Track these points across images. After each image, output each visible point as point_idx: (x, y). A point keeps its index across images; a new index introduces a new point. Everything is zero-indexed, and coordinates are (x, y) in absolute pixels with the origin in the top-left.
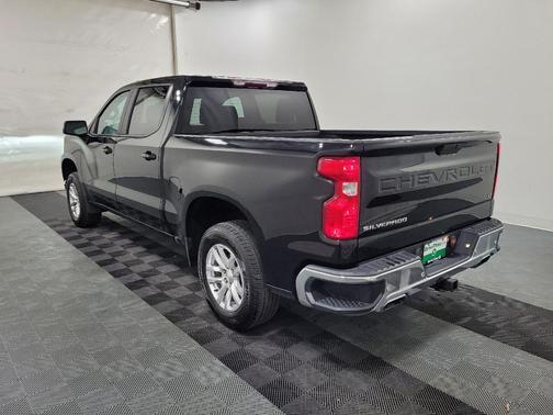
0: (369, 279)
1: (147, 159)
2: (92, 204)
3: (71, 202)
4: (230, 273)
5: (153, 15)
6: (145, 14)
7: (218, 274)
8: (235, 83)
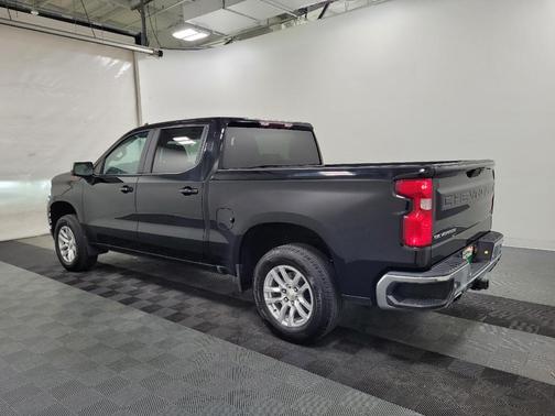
0: (441, 279)
1: (185, 194)
2: (94, 246)
3: (61, 246)
4: (292, 292)
5: (116, 61)
6: (109, 60)
7: (277, 295)
8: (262, 124)
